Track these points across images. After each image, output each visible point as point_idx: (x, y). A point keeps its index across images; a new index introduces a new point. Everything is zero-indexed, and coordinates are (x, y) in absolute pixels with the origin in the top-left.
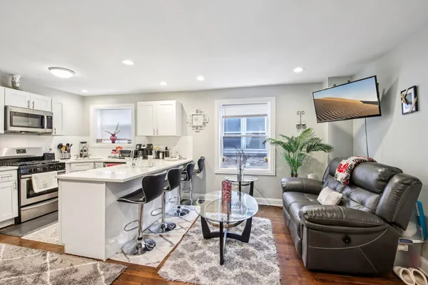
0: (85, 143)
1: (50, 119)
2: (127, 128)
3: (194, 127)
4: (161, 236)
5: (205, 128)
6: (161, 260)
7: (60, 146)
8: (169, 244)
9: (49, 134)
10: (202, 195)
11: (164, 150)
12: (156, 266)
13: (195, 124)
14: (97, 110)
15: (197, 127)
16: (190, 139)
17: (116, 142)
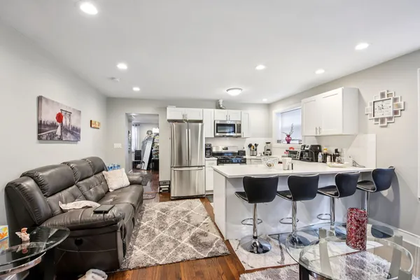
0: (269, 143)
1: (240, 126)
2: (298, 128)
3: (377, 120)
4: (281, 247)
5: (398, 120)
6: (256, 267)
7: (250, 146)
8: (279, 259)
9: (240, 136)
10: (392, 228)
11: (333, 152)
12: (247, 268)
13: (378, 115)
14: (277, 114)
15: (382, 120)
16: (371, 138)
17: (291, 142)
